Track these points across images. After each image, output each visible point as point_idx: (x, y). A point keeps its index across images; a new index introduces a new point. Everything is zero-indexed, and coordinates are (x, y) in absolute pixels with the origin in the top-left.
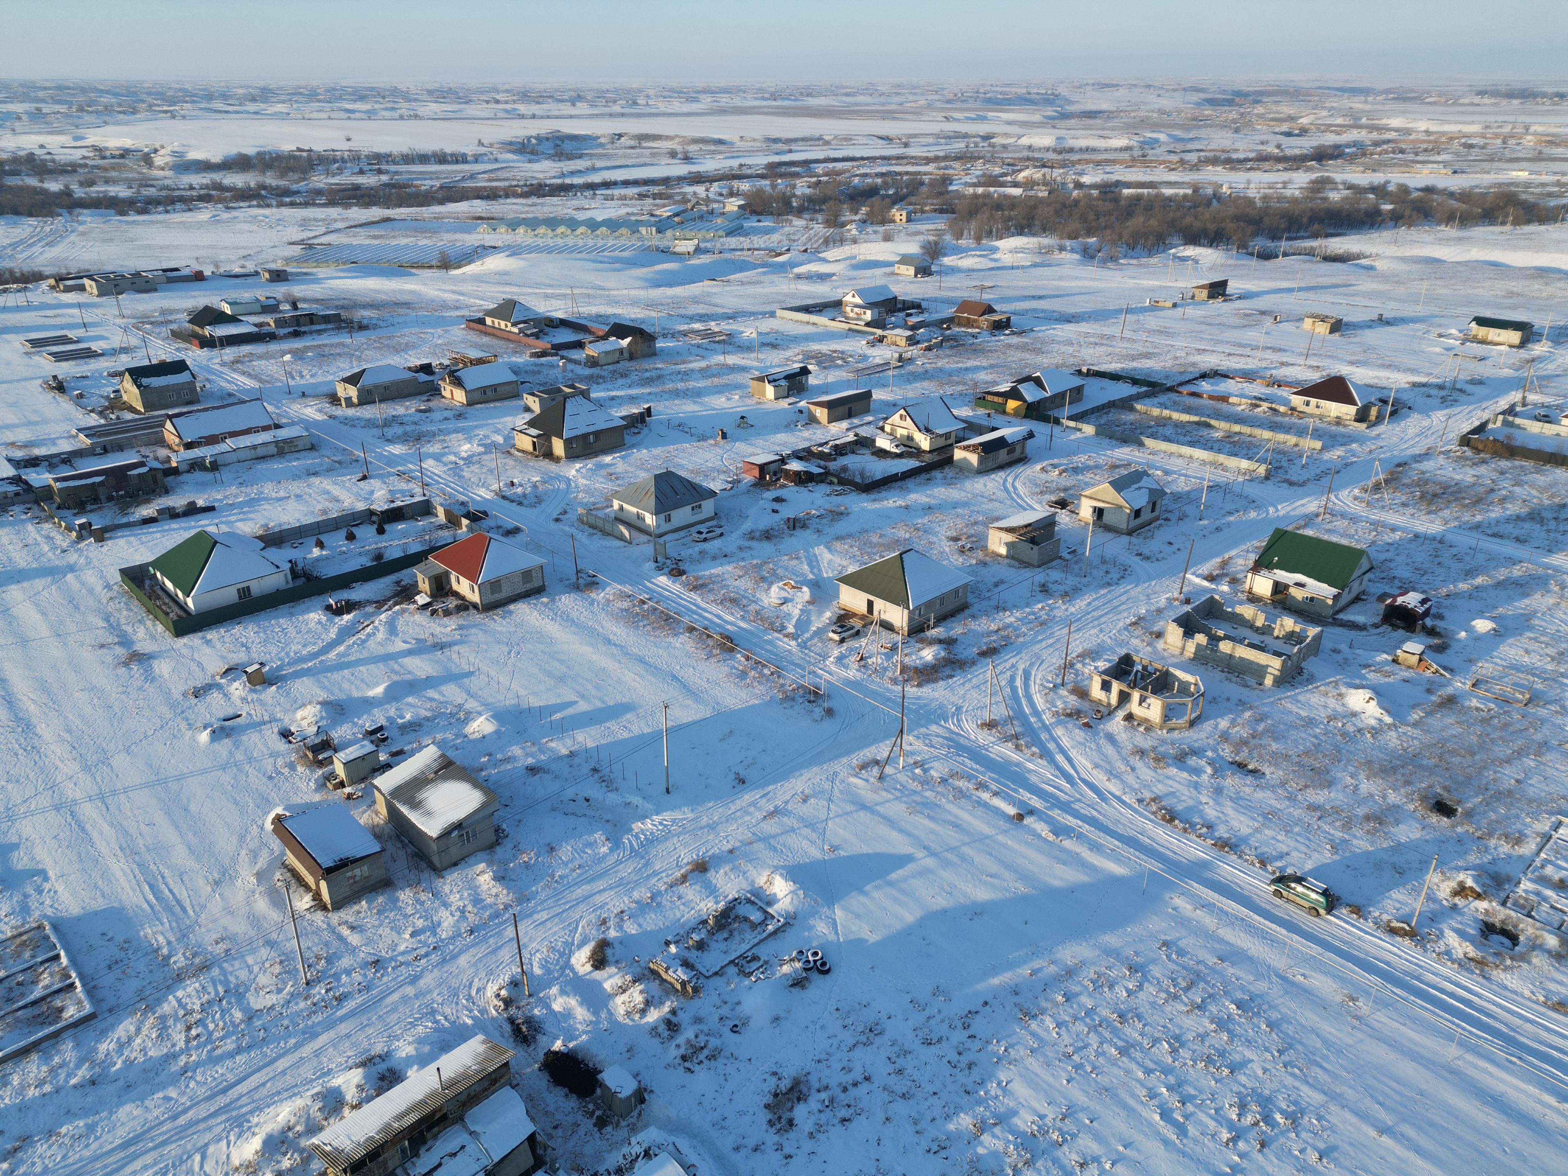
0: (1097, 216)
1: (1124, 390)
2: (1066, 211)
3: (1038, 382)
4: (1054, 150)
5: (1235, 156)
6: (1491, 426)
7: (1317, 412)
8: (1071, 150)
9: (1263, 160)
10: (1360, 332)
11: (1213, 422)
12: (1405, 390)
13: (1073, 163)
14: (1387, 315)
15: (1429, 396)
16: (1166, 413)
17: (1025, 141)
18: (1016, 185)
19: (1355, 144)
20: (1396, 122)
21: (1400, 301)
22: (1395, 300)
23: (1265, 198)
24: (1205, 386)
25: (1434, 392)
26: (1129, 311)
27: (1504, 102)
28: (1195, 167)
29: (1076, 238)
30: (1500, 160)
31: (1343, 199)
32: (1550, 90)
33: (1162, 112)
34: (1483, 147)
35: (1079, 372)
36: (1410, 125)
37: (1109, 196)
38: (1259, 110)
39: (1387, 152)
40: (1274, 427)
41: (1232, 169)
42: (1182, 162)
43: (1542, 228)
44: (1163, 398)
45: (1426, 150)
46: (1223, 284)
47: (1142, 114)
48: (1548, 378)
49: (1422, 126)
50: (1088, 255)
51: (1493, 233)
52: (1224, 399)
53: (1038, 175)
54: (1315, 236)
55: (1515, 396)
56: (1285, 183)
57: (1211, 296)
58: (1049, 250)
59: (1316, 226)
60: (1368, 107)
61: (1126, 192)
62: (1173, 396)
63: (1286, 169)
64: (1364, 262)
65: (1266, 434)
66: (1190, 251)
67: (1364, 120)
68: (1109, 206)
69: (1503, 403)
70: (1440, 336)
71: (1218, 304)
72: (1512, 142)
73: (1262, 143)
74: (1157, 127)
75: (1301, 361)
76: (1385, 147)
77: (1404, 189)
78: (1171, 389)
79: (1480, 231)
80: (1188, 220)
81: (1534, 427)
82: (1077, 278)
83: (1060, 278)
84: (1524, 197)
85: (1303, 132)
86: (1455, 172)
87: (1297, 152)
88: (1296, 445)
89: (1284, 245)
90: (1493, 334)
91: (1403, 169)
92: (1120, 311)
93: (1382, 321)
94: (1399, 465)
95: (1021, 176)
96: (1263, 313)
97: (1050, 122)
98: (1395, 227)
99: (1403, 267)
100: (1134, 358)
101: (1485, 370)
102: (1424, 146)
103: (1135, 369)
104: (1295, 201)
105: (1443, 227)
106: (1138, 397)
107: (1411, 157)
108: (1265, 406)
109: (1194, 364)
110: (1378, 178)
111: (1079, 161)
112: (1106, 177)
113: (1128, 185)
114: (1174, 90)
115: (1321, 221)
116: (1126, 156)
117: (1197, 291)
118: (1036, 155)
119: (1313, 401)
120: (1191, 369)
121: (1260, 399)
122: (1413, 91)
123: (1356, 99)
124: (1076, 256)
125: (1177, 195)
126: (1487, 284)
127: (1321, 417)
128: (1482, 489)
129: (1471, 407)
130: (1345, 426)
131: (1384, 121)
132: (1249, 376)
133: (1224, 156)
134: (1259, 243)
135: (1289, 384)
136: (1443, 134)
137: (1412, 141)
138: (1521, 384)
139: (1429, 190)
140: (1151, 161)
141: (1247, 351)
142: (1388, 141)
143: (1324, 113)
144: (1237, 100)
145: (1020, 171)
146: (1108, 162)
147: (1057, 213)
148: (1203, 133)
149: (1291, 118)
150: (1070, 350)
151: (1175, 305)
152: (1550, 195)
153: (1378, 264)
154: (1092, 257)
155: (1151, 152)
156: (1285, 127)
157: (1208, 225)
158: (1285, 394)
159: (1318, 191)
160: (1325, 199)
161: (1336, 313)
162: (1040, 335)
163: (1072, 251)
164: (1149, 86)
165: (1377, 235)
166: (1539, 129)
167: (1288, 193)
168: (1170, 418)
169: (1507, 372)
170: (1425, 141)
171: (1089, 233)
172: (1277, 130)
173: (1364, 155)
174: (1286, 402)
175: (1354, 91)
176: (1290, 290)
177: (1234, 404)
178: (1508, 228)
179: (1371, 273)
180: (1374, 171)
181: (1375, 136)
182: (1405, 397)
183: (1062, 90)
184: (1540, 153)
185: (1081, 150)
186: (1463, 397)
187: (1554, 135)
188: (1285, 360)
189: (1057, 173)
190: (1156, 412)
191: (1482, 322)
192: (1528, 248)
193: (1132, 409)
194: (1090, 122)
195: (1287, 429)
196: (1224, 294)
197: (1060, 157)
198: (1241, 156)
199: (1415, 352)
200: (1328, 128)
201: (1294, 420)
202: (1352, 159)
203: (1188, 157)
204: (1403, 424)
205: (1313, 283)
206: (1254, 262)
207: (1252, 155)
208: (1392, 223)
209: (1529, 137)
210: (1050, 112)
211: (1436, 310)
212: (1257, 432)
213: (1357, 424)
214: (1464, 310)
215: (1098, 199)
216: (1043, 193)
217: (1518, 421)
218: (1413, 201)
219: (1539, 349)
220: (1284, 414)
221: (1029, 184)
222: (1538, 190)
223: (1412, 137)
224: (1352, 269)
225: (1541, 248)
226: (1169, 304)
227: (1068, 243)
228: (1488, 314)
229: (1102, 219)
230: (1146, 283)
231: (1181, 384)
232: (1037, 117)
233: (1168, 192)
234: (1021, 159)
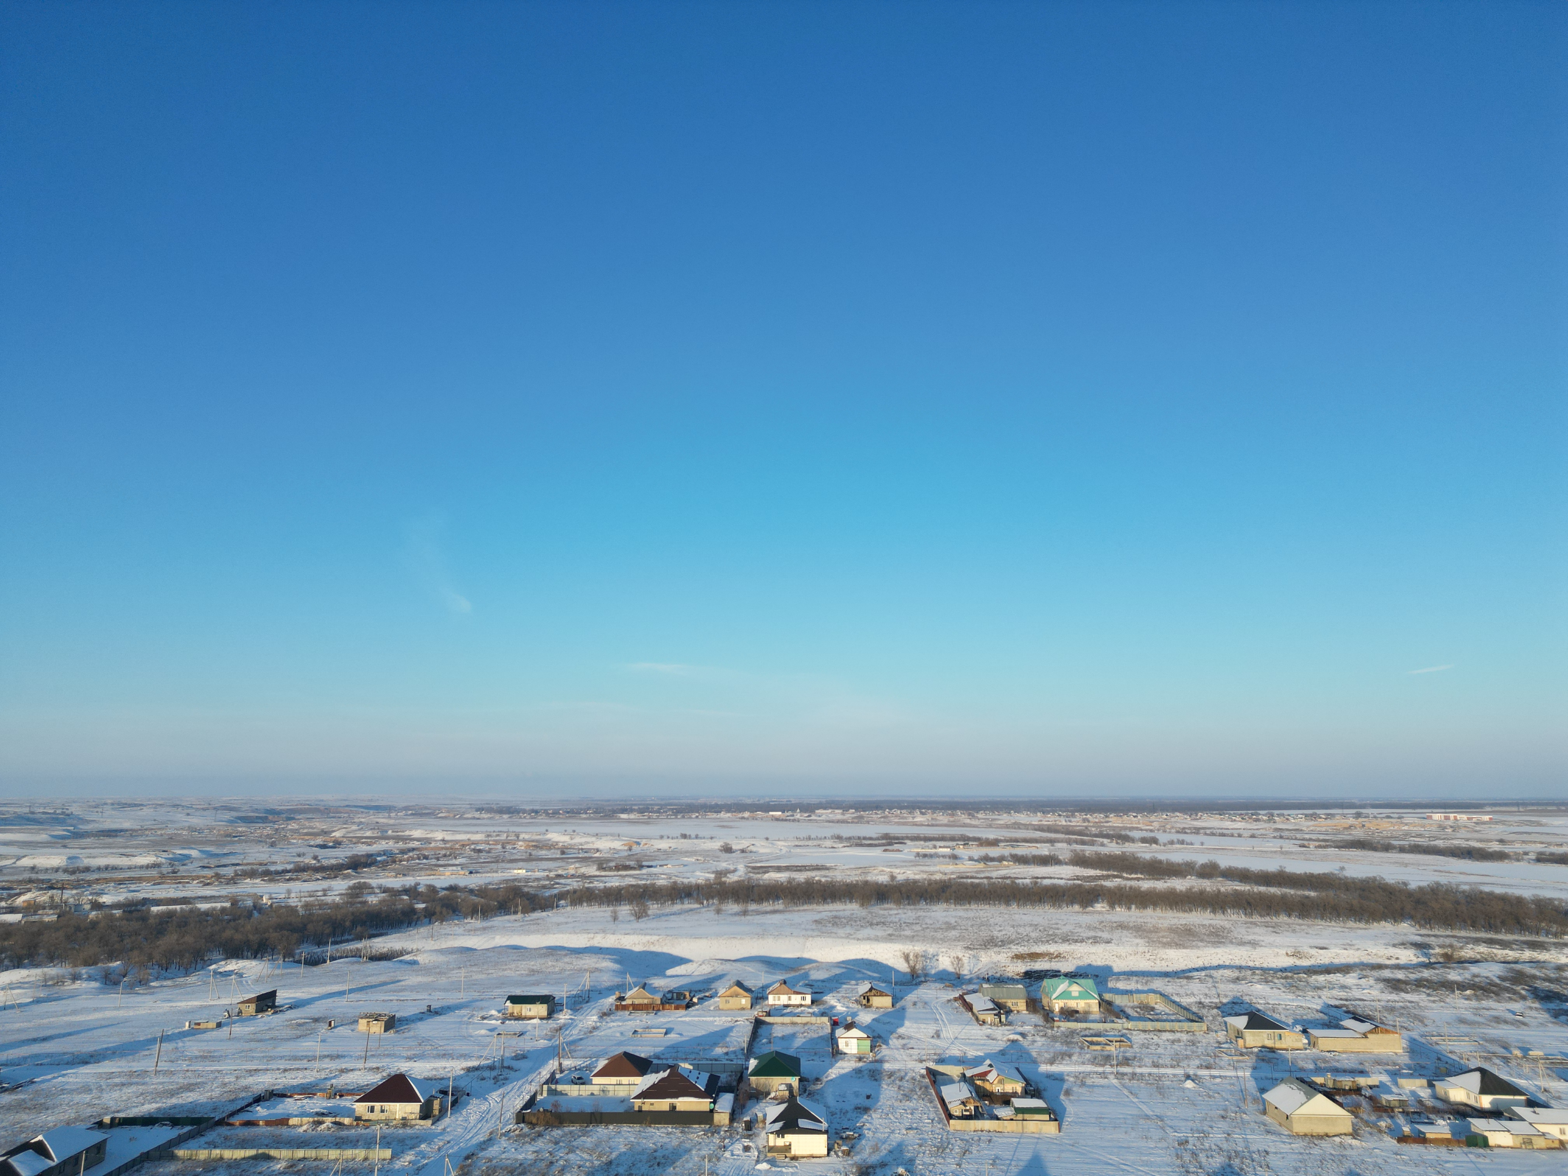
0: (121, 937)
1: (163, 1134)
2: (80, 935)
3: (40, 1149)
4: (66, 871)
5: (272, 868)
6: (539, 1098)
7: (383, 1116)
8: (87, 869)
9: (300, 871)
10: (413, 1026)
11: (273, 1152)
12: (461, 1077)
13: (90, 883)
14: (435, 1005)
15: (483, 1079)
16: (216, 1153)
17: (26, 862)
18: (12, 910)
19: (385, 853)
20: (417, 833)
21: (445, 990)
22: (440, 990)
23: (307, 906)
24: (261, 1111)
25: (486, 1074)
26: (164, 1039)
27: (497, 816)
28: (233, 881)
29: (95, 963)
30: (503, 861)
31: (381, 902)
32: (528, 808)
33: (192, 829)
34: (489, 852)
35: (100, 1125)
36: (429, 836)
37: (135, 915)
38: (293, 826)
39: (413, 859)
40: (341, 1143)
41: (271, 880)
42: (218, 876)
43: (544, 914)
44: (211, 1136)
45: (445, 856)
46: (272, 995)
47: (169, 832)
48: (573, 1042)
49: (439, 835)
50: (110, 981)
51: (509, 921)
52: (283, 1121)
53: (43, 897)
54: (360, 938)
55: (553, 1065)
56: (324, 890)
57: (259, 1010)
58: (59, 981)
59: (359, 929)
60: (392, 822)
61: (155, 909)
62: (223, 1130)
63: (324, 878)
64: (407, 958)
65: (333, 1154)
66: (233, 965)
67: (390, 832)
68: (136, 925)
69: (545, 1074)
70: (484, 1018)
71: (268, 1018)
72: (508, 847)
73: (299, 856)
74: (187, 843)
75: (360, 1065)
76: (411, 854)
77: (432, 889)
78: (221, 1123)
79: (499, 921)
80: (228, 933)
81: (573, 1091)
82: (96, 1010)
83: (74, 1012)
84: (526, 889)
85: (337, 844)
86: (471, 873)
87: (333, 862)
88: (366, 1159)
89: (330, 949)
90: (526, 1010)
91: (428, 872)
92: (153, 1041)
93: (432, 1012)
94: (467, 1158)
95: (20, 901)
96: (316, 1020)
97: (59, 842)
98: (430, 923)
99: (442, 958)
100: (172, 1094)
101: (526, 1045)
102: (443, 852)
103: (174, 1107)
104: (336, 906)
105: (469, 920)
106: (179, 1141)
107: (434, 862)
108: (328, 1121)
109: (246, 1088)
110: (409, 881)
111: (97, 881)
112: (130, 896)
113: (158, 902)
114: (204, 809)
115: (363, 923)
116: (154, 873)
117: (243, 1007)
118: (41, 877)
119: (377, 1105)
120: (243, 1094)
121: (323, 1114)
122: (426, 808)
123: (380, 815)
124: (94, 984)
125: (214, 909)
126: (513, 966)
127: (387, 1122)
128: (543, 1165)
129: (520, 1082)
130: (412, 1127)
131: (407, 833)
132: (308, 1091)
133: (261, 869)
134: (305, 950)
135: (350, 1092)
136: (457, 842)
137: (432, 849)
138: (554, 1052)
139: (453, 888)
140: (183, 877)
141: (304, 1064)
142: (413, 849)
143: (354, 827)
144: (270, 817)
145: (19, 894)
146: (132, 880)
147: (68, 937)
148: (238, 848)
149: (325, 833)
150: (87, 1098)
151: (219, 1025)
152: (544, 887)
153: (419, 958)
154: (116, 983)
155: (182, 868)
156: (319, 841)
157: (251, 937)
158: (348, 1104)
159: (357, 896)
160: (365, 903)
161: (387, 1010)
162: (44, 1086)
163: (90, 978)
164: (175, 806)
165: (415, 932)
166: (527, 837)
167: (329, 899)
168: (221, 1158)
169: (543, 1043)
170: (442, 848)
171: (111, 957)
172: (312, 843)
173: (394, 862)
174: (350, 1112)
175: (378, 808)
176: (341, 993)
177: (295, 1126)
178: (519, 916)
179: (415, 967)
180: (404, 875)
181: (401, 845)
182: (462, 1084)
183: (75, 809)
184: (530, 855)
185: (99, 869)
186: (512, 1074)
187: (537, 841)
188: (344, 1066)
189: (69, 895)
190: (203, 1154)
191: (516, 1000)
192: (537, 931)
193: (173, 1157)
194: (110, 840)
195: (353, 1143)
196: (273, 1006)
197: (73, 878)
198: (279, 868)
199: (464, 1038)
200: (359, 840)
201: (361, 1131)
202: (384, 865)
203: (223, 871)
204: (464, 1112)
205: (363, 983)
206: (302, 970)
207: (290, 867)
208: (427, 920)
209: (520, 843)
210: (59, 831)
211: (476, 995)
212: (323, 1153)
213: (422, 1122)
214: (497, 992)
215: (121, 919)
216: (50, 917)
217: (560, 1088)
218: (441, 899)
219: (563, 1017)
220: (350, 1127)
221: (32, 908)
222: (535, 884)
223: (433, 845)
224: (398, 965)
225: (547, 931)
226: (212, 1025)
227: (84, 971)
228: (518, 992)
229: (127, 941)
230: (183, 1005)
231: (232, 1114)
232: (43, 837)
233: (204, 906)
234: (20, 882)
